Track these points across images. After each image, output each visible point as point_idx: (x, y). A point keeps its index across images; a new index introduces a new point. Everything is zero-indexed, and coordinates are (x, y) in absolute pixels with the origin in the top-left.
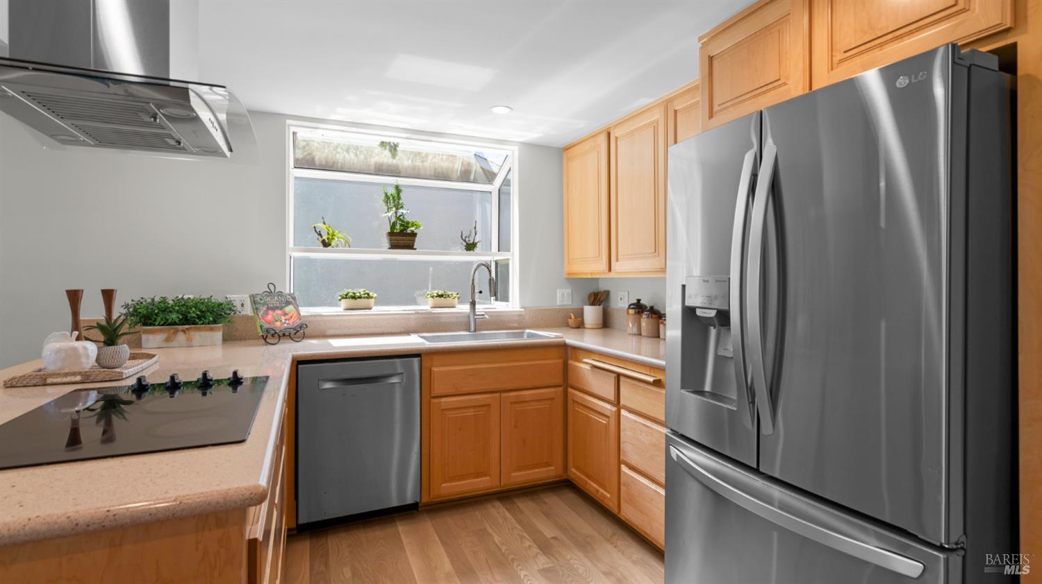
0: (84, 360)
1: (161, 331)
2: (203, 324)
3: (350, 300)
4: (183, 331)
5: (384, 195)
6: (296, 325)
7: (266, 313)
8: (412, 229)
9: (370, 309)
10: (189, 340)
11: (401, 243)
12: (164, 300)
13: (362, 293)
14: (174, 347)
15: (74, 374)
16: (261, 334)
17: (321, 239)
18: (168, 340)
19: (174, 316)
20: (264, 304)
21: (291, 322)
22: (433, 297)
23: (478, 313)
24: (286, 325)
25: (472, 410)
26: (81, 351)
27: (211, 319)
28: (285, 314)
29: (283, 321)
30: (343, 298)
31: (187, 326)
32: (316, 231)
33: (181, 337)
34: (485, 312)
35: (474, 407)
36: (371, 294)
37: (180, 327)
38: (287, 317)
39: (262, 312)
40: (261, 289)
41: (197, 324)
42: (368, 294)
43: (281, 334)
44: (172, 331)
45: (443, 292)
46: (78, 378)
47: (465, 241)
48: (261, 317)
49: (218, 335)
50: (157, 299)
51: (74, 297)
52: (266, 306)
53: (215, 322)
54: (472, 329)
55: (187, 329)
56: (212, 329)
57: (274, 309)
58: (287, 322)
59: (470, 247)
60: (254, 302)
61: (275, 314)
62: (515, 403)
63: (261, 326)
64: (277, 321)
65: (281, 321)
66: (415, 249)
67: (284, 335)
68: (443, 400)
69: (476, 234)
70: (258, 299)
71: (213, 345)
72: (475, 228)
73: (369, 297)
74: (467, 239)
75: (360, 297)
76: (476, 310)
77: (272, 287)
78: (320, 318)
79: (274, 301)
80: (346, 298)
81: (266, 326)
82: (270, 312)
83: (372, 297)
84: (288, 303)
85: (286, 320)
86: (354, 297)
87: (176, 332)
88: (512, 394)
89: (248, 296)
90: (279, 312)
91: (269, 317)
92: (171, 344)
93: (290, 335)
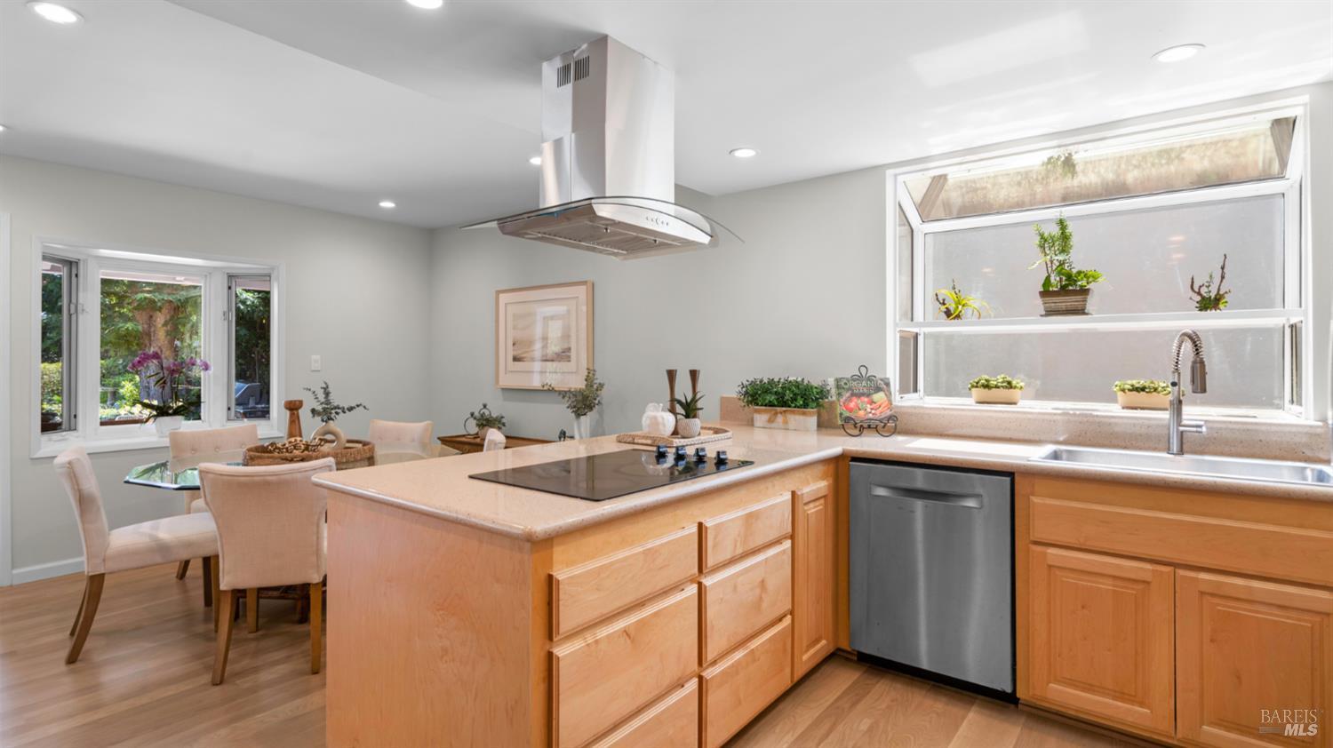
0: (661, 427)
1: (765, 411)
2: (795, 407)
3: (982, 390)
4: (781, 413)
5: (1039, 238)
6: (883, 417)
7: (849, 400)
8: (1079, 283)
9: (1015, 404)
10: (786, 422)
11: (1063, 306)
12: (771, 382)
13: (1001, 380)
14: (774, 428)
15: (647, 438)
16: (840, 423)
17: (943, 308)
18: (770, 421)
19: (773, 398)
20: (848, 390)
21: (878, 412)
22: (1123, 390)
23: (1184, 422)
24: (871, 415)
25: (1110, 581)
26: (660, 420)
27: (801, 402)
28: (872, 402)
29: (869, 410)
30: (973, 386)
31: (784, 409)
32: (937, 299)
33: (780, 418)
34: (1206, 421)
35: (1114, 577)
36: (1014, 383)
37: (779, 409)
38: (874, 405)
39: (844, 398)
40: (849, 372)
41: (790, 406)
42: (1009, 383)
43: (865, 425)
44: (773, 412)
45: (1147, 385)
46: (649, 442)
47: (1199, 293)
48: (842, 404)
49: (813, 421)
50: (766, 381)
51: (671, 375)
52: (850, 392)
53: (806, 405)
54: (1175, 448)
55: (785, 411)
56: (804, 414)
57: (859, 395)
58: (873, 411)
59: (1209, 303)
60: (838, 387)
61: (859, 401)
62: (1213, 595)
63: (841, 414)
64: (860, 409)
65: (864, 410)
66: (1087, 314)
67: (869, 427)
68: (1051, 551)
69: (1223, 277)
70: (843, 384)
71: (807, 430)
72: (1223, 268)
73: (1010, 385)
74: (1203, 291)
75: (997, 387)
76: (1184, 417)
77: (863, 371)
78: (922, 411)
79: (862, 386)
80: (977, 387)
81: (847, 414)
82: (855, 399)
83: (1015, 387)
84: (878, 389)
85: (872, 409)
86: (987, 386)
87: (776, 414)
88: (1203, 576)
89: (833, 379)
90: (866, 399)
91: (852, 405)
92: (773, 425)
93: (876, 428)
